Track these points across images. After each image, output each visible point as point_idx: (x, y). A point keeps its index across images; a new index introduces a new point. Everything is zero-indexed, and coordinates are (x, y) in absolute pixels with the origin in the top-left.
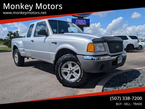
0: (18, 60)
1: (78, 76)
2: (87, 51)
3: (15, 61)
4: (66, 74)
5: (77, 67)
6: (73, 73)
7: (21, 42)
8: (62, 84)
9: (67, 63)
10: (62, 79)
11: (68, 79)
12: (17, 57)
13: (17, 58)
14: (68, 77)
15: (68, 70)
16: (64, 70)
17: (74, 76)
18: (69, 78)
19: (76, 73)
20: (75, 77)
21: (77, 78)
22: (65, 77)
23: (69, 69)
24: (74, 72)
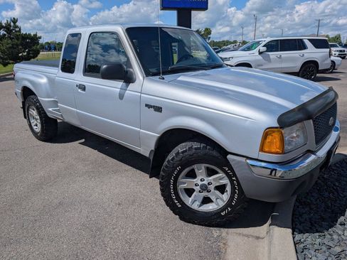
0: (39, 125)
1: (223, 201)
2: (262, 150)
3: (30, 126)
4: (189, 192)
5: (221, 179)
6: (209, 191)
7: (44, 81)
8: (177, 216)
9: (195, 167)
10: (180, 206)
11: (195, 206)
12: (38, 117)
13: (36, 119)
14: (196, 201)
15: (196, 185)
16: (185, 183)
17: (213, 198)
18: (198, 203)
19: (217, 192)
20: (214, 200)
21: (222, 204)
22: (188, 201)
23: (200, 183)
24: (213, 190)
